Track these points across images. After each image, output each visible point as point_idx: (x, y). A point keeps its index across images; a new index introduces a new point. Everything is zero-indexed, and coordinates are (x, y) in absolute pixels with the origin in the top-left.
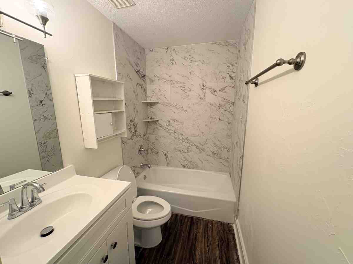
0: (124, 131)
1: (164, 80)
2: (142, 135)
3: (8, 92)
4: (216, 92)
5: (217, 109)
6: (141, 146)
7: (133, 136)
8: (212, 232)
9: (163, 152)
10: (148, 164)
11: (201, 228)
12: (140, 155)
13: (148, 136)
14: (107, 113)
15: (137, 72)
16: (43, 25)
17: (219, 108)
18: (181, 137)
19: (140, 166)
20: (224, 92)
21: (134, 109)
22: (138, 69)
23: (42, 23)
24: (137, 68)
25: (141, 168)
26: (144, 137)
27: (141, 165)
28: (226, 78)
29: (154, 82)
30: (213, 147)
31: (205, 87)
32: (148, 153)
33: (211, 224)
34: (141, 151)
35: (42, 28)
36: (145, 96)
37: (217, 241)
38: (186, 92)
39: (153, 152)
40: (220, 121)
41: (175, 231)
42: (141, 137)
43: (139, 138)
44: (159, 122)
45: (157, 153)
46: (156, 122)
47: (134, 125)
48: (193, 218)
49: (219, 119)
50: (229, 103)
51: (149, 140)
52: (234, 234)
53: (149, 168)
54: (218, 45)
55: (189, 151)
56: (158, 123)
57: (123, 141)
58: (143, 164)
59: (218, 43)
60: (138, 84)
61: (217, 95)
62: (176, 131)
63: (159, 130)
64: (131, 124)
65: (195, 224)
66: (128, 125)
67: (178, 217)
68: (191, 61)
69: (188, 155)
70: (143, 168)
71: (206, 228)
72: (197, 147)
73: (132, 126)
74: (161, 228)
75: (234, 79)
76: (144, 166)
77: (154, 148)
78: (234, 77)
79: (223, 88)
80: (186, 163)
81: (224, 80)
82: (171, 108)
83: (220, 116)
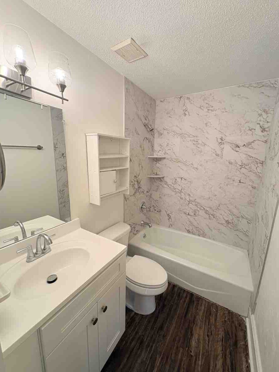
0: (127, 188)
1: (174, 133)
2: (145, 192)
3: (40, 146)
4: (239, 147)
5: (237, 169)
6: (143, 203)
7: (135, 193)
9: (166, 212)
10: (150, 223)
11: (203, 311)
12: (141, 212)
13: (151, 193)
14: (112, 170)
15: (146, 126)
16: (61, 92)
17: (240, 168)
18: (187, 198)
20: (250, 148)
21: (140, 165)
24: (146, 122)
25: (141, 225)
26: (147, 194)
27: (142, 222)
28: (255, 129)
29: (162, 135)
30: (229, 215)
31: (223, 142)
32: (150, 211)
33: (215, 309)
34: (143, 208)
35: (60, 95)
36: (152, 150)
37: (221, 334)
38: (198, 147)
39: (155, 210)
40: (240, 183)
42: (144, 194)
43: (142, 195)
44: (164, 179)
45: (160, 212)
46: (161, 179)
47: (138, 181)
49: (240, 181)
50: (256, 162)
51: (152, 197)
53: (150, 227)
54: (248, 87)
55: (197, 215)
57: (125, 198)
58: (144, 222)
59: (247, 86)
60: (146, 138)
61: (239, 151)
63: (163, 187)
64: (134, 181)
65: (195, 303)
66: (131, 181)
67: (176, 289)
68: (208, 110)
69: (194, 219)
70: (143, 226)
71: (209, 312)
72: (206, 212)
73: (136, 183)
74: (155, 297)
75: (267, 131)
76: (145, 224)
77: (157, 206)
78: (267, 128)
79: (249, 142)
80: (191, 228)
81: (252, 132)
82: (179, 164)
83: (241, 178)
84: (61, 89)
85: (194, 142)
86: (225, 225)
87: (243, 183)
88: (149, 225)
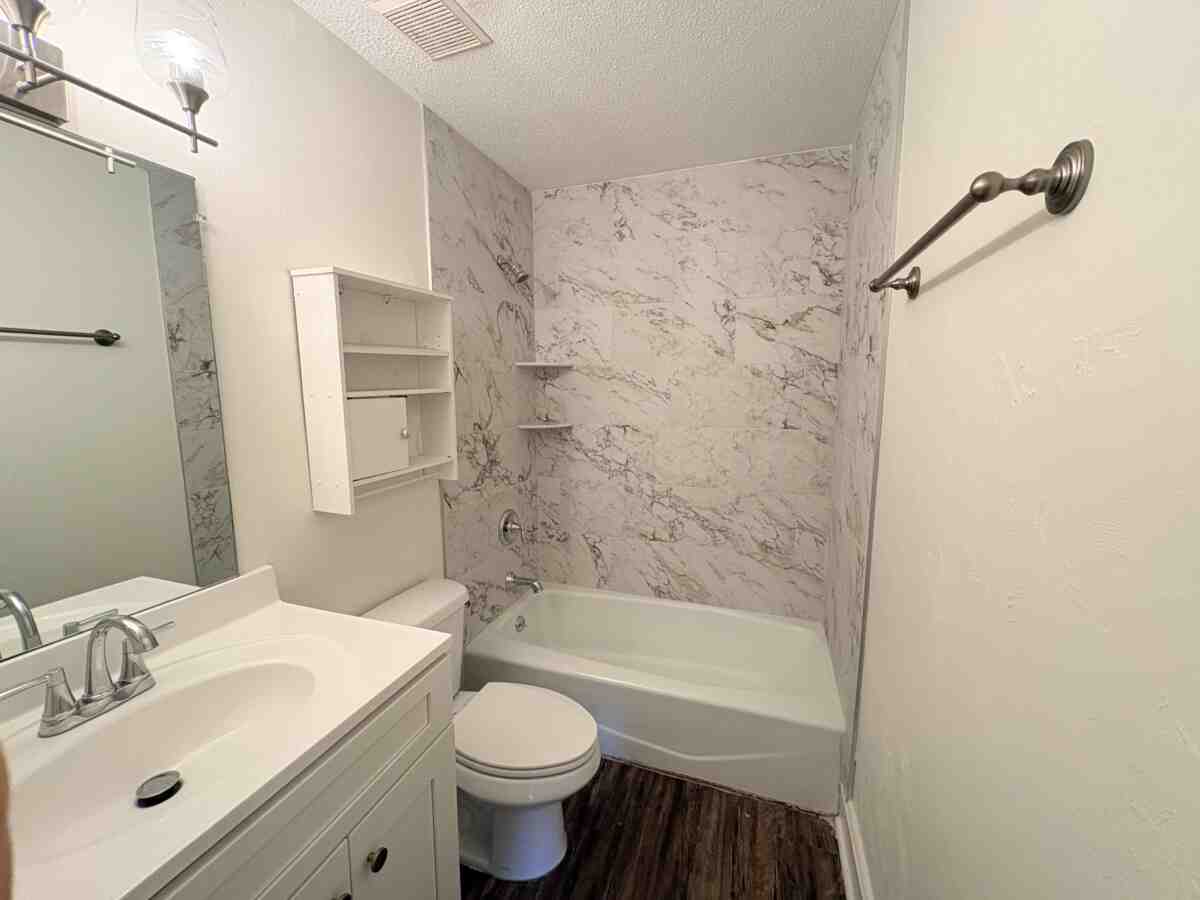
0: (449, 460)
1: (591, 291)
2: (514, 479)
3: (107, 332)
4: (774, 328)
5: (775, 390)
6: (509, 516)
7: (481, 478)
8: (753, 842)
9: (586, 539)
10: (533, 577)
11: (713, 825)
12: (505, 545)
13: (534, 481)
14: (391, 396)
15: (503, 265)
16: (189, 112)
17: (782, 385)
18: (646, 485)
19: (504, 586)
20: (801, 330)
21: (489, 387)
22: (506, 254)
23: (186, 106)
24: (503, 254)
25: (507, 590)
26: (522, 484)
27: (509, 579)
28: (808, 278)
29: (558, 298)
30: (765, 525)
31: (731, 314)
32: (533, 541)
33: (748, 813)
34: (509, 531)
35: (186, 123)
36: (529, 344)
38: (667, 332)
39: (551, 537)
40: (786, 430)
41: (613, 828)
42: (510, 483)
43: (502, 487)
44: (573, 431)
45: (565, 540)
46: (561, 434)
47: (487, 442)
48: (685, 782)
49: (785, 424)
50: (820, 366)
51: (539, 494)
52: (835, 859)
53: (536, 591)
54: (780, 165)
55: (678, 537)
56: (568, 437)
57: (446, 495)
58: (515, 577)
59: (779, 161)
60: (505, 305)
61: (774, 338)
62: (630, 465)
63: (571, 459)
64: (475, 440)
65: (692, 804)
66: (462, 440)
67: (630, 775)
68: (685, 223)
69: (672, 549)
70: (515, 592)
71: (732, 824)
72: (704, 523)
73: (480, 447)
74: (564, 811)
75: (836, 282)
76: (521, 584)
77: (556, 524)
78: (837, 274)
79: (797, 314)
80: (663, 577)
81: (803, 285)
82: (616, 385)
83: (787, 414)
84: (189, 102)
85: (652, 317)
86: (759, 558)
87: (792, 428)
88: (534, 587)
